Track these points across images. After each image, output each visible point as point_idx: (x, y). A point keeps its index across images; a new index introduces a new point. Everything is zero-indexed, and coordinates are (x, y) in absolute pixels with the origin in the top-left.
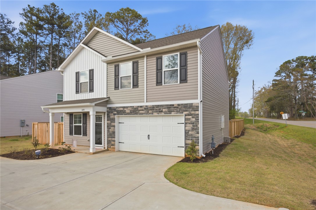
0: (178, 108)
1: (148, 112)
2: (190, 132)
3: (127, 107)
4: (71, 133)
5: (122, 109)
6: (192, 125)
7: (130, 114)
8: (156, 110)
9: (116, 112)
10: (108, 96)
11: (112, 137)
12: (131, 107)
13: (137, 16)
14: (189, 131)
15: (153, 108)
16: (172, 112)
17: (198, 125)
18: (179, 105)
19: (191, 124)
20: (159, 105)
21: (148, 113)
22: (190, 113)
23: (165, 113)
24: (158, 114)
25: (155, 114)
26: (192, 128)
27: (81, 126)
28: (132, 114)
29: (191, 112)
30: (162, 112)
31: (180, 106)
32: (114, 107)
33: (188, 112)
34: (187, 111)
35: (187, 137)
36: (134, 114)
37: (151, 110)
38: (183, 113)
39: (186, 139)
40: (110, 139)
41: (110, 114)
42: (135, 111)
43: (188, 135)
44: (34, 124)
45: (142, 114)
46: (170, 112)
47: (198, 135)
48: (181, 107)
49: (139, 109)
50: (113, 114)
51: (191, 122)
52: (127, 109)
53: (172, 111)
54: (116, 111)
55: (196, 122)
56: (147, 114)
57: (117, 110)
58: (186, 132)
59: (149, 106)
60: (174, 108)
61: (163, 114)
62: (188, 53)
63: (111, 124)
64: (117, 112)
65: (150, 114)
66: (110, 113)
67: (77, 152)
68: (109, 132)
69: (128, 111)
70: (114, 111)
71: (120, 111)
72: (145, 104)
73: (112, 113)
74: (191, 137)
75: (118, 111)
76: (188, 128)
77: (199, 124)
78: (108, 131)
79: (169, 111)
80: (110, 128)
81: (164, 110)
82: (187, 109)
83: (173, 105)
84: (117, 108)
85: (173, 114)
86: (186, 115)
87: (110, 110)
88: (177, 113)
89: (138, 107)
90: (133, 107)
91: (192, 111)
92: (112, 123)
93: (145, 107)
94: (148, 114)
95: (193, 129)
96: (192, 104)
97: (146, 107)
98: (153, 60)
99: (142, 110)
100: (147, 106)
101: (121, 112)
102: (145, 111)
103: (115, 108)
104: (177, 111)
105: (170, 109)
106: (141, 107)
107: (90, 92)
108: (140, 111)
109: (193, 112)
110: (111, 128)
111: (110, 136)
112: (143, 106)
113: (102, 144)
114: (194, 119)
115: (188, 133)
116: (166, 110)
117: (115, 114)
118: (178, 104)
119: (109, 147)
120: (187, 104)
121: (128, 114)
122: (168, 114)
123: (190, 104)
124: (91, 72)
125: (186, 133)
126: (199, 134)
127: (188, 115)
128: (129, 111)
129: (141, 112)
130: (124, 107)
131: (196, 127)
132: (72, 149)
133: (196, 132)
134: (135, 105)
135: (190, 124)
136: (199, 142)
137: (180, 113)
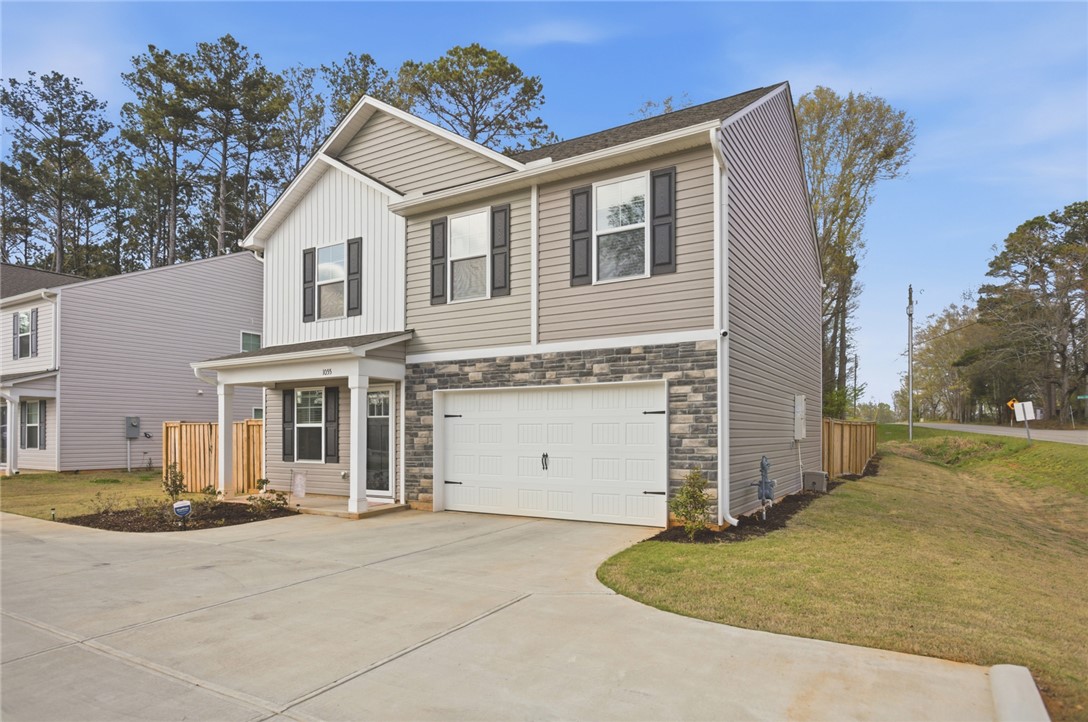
0: (644, 359)
1: (544, 378)
2: (685, 442)
3: (472, 362)
4: (287, 455)
5: (454, 369)
6: (692, 416)
7: (484, 386)
8: (570, 368)
9: (434, 381)
10: (410, 327)
11: (421, 465)
12: (485, 360)
13: (505, 72)
14: (682, 437)
15: (559, 362)
16: (625, 376)
17: (714, 416)
18: (647, 349)
19: (689, 413)
20: (579, 353)
21: (543, 381)
22: (687, 376)
23: (602, 377)
24: (578, 381)
25: (568, 382)
26: (692, 426)
27: (320, 428)
28: (489, 386)
29: (690, 372)
30: (590, 373)
31: (651, 352)
32: (430, 364)
33: (679, 373)
34: (675, 369)
35: (676, 458)
36: (497, 385)
37: (553, 368)
38: (660, 376)
39: (671, 466)
40: (416, 470)
41: (417, 387)
42: (498, 375)
43: (677, 451)
44: (167, 428)
45: (524, 383)
46: (618, 374)
47: (712, 450)
48: (656, 358)
49: (514, 366)
50: (424, 386)
51: (689, 406)
52: (473, 368)
53: (624, 372)
54: (435, 377)
55: (705, 406)
56: (539, 383)
57: (436, 372)
58: (674, 443)
59: (545, 355)
60: (631, 359)
61: (593, 381)
62: (679, 170)
63: (419, 420)
64: (439, 381)
65: (549, 382)
66: (414, 383)
67: (308, 513)
68: (413, 447)
69: (474, 374)
70: (430, 377)
71: (450, 375)
72: (532, 349)
73: (422, 382)
74: (690, 458)
75: (442, 375)
76: (680, 428)
77: (716, 413)
78: (410, 445)
79: (613, 372)
80: (416, 435)
81: (597, 368)
82: (676, 362)
83: (627, 351)
84: (441, 366)
85: (627, 379)
86: (671, 384)
87: (414, 372)
88: (640, 378)
89: (511, 359)
90: (494, 359)
91: (693, 369)
92: (422, 418)
93: (532, 360)
94: (544, 384)
95: (696, 431)
96: (693, 344)
97: (536, 361)
98: (561, 202)
99: (523, 371)
100: (538, 356)
101: (453, 378)
102: (531, 374)
103: (434, 366)
104: (641, 371)
105: (618, 365)
106: (520, 359)
107: (348, 316)
108: (517, 372)
109: (695, 373)
110: (420, 433)
111: (417, 460)
112: (528, 356)
113: (388, 489)
114: (699, 397)
115: (679, 444)
116: (604, 368)
117: (431, 388)
118: (645, 348)
119: (413, 498)
120: (677, 345)
121: (476, 384)
122: (610, 381)
123: (685, 344)
124: (355, 247)
125: (670, 444)
126: (716, 446)
127: (680, 383)
128: (478, 376)
129: (519, 376)
130: (462, 363)
131: (706, 425)
132: (292, 503)
133: (706, 441)
134: (501, 352)
135: (684, 413)
136: (716, 474)
137: (653, 377)
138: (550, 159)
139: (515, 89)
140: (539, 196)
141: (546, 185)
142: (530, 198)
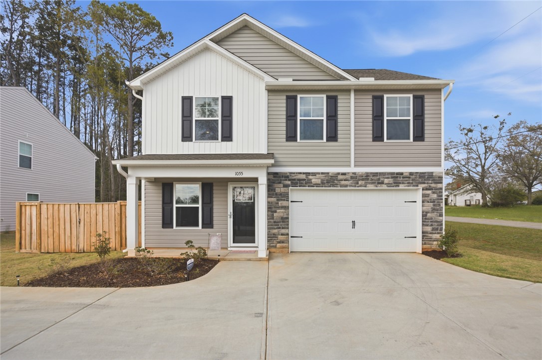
0: (410, 178)
1: (358, 184)
2: (429, 214)
3: (314, 174)
4: (167, 223)
5: (303, 177)
6: (432, 204)
7: (322, 187)
8: (372, 180)
9: (289, 183)
10: (271, 152)
11: (279, 228)
12: (322, 173)
14: (427, 213)
15: (367, 177)
16: (400, 185)
17: (441, 204)
18: (411, 174)
19: (431, 202)
20: (377, 173)
21: (357, 185)
22: (430, 186)
23: (389, 185)
24: (377, 186)
25: (371, 187)
26: (432, 208)
28: (325, 187)
29: (431, 185)
30: (382, 183)
31: (413, 175)
32: (286, 173)
33: (426, 185)
34: (424, 183)
35: (425, 222)
36: (330, 187)
37: (363, 180)
38: (417, 186)
39: (423, 225)
40: (275, 231)
41: (276, 185)
42: (331, 182)
43: (425, 219)
45: (346, 186)
46: (397, 184)
47: (441, 218)
48: (415, 177)
49: (340, 177)
50: (282, 185)
51: (431, 199)
52: (315, 177)
53: (400, 183)
54: (289, 180)
55: (438, 199)
56: (355, 186)
57: (290, 178)
58: (424, 215)
59: (359, 173)
60: (403, 178)
61: (384, 187)
62: (425, 97)
63: (278, 203)
64: (291, 182)
65: (361, 186)
66: (274, 183)
68: (273, 218)
69: (315, 180)
70: (286, 180)
71: (299, 180)
72: (352, 169)
73: (280, 183)
74: (431, 222)
75: (294, 180)
76: (426, 209)
77: (442, 202)
78: (270, 217)
79: (394, 183)
80: (276, 212)
81: (386, 181)
82: (425, 180)
83: (402, 174)
84: (294, 175)
85: (401, 187)
86: (423, 190)
87: (274, 177)
88: (408, 186)
89: (338, 174)
90: (328, 173)
91: (432, 183)
92: (280, 202)
93: (351, 175)
94: (358, 187)
95: (433, 210)
96: (432, 173)
97: (353, 175)
99: (345, 180)
100: (354, 173)
101: (302, 182)
102: (350, 182)
103: (288, 174)
104: (408, 183)
105: (397, 180)
106: (344, 174)
107: (222, 141)
108: (342, 180)
109: (433, 185)
110: (278, 211)
111: (276, 225)
112: (348, 173)
113: (255, 243)
114: (435, 196)
115: (426, 216)
116: (391, 181)
117: (286, 186)
118: (410, 173)
119: (273, 246)
120: (425, 173)
121: (317, 185)
122: (393, 187)
123: (428, 173)
124: (227, 101)
125: (423, 216)
126: (442, 216)
127: (427, 189)
128: (319, 181)
129: (343, 182)
130: (308, 174)
131: (438, 207)
132: (210, 254)
133: (438, 214)
134: (333, 170)
135: (428, 202)
136: (442, 228)
137: (414, 186)
138: (373, 79)
139: (155, 35)
140: (355, 95)
141: (359, 91)
142: (350, 95)
